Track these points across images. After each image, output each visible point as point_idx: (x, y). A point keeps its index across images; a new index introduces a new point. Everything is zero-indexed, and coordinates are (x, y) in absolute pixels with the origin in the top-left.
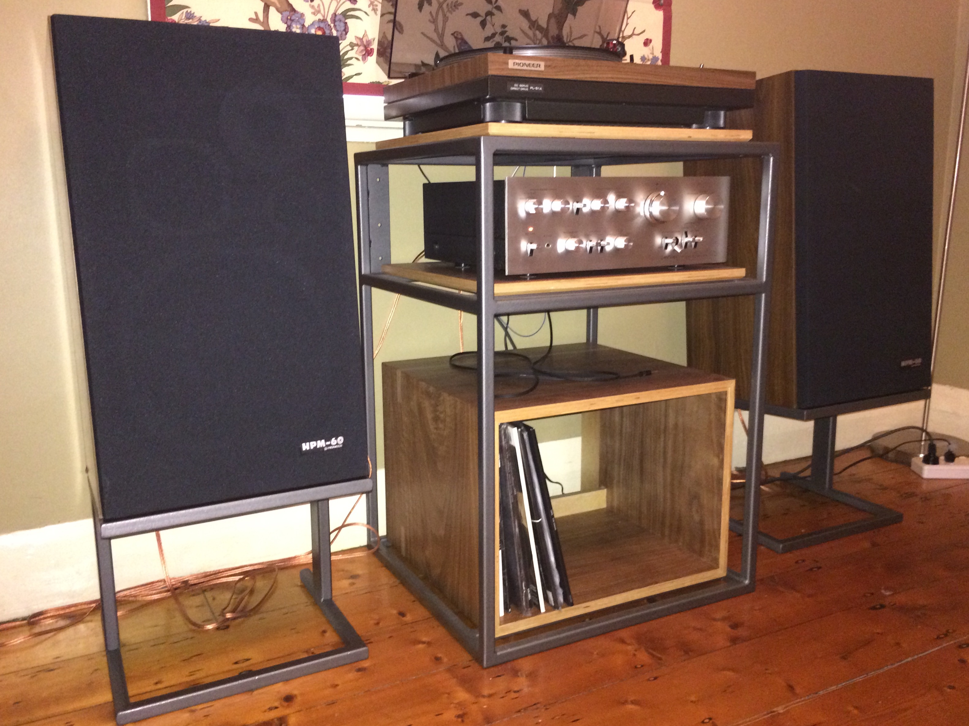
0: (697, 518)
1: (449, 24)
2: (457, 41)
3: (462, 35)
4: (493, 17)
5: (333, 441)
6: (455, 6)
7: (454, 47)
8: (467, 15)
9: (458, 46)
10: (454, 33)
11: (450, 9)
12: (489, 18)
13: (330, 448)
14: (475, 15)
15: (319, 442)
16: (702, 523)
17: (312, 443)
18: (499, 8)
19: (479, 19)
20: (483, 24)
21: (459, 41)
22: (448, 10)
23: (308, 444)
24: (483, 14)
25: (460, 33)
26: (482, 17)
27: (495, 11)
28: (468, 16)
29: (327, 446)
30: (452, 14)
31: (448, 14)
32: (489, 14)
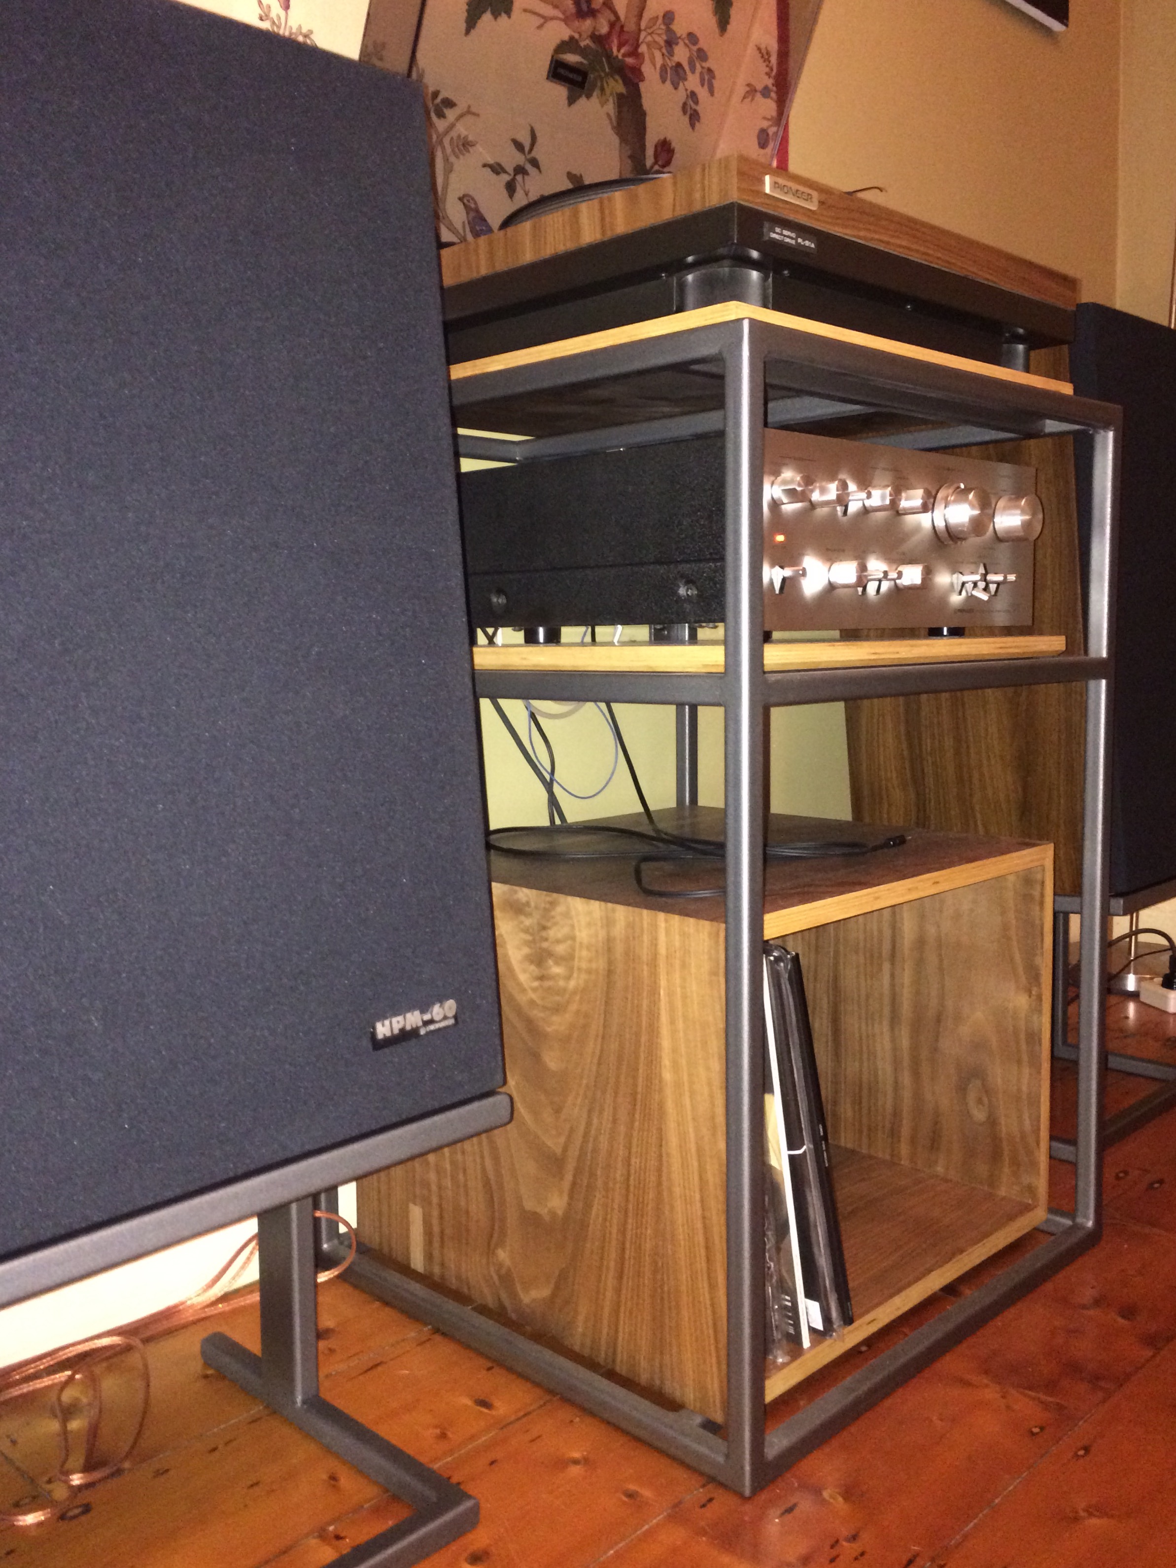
0: (979, 1115)
1: (453, 177)
2: (468, 213)
3: (476, 203)
4: (526, 177)
5: (437, 1011)
6: (464, 145)
7: (464, 223)
8: (485, 166)
9: (469, 223)
10: (464, 196)
11: (456, 150)
12: (519, 178)
13: (432, 1027)
14: (497, 169)
15: (409, 1015)
16: (992, 1121)
17: (395, 1020)
18: (535, 163)
19: (506, 178)
20: (511, 188)
21: (472, 214)
22: (453, 151)
23: (387, 1022)
24: (510, 169)
25: (473, 199)
26: (509, 174)
27: (528, 167)
28: (485, 169)
29: (426, 1023)
30: (457, 157)
31: (452, 159)
32: (520, 170)
